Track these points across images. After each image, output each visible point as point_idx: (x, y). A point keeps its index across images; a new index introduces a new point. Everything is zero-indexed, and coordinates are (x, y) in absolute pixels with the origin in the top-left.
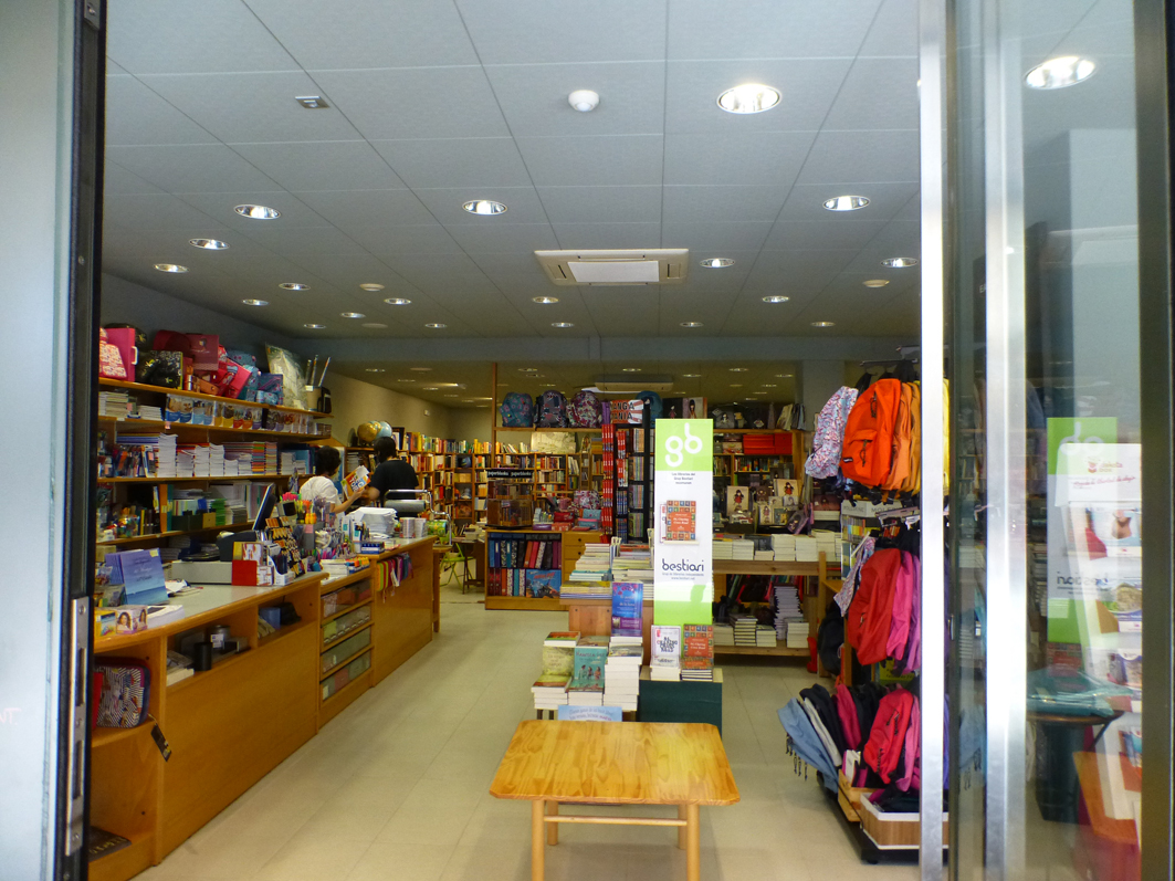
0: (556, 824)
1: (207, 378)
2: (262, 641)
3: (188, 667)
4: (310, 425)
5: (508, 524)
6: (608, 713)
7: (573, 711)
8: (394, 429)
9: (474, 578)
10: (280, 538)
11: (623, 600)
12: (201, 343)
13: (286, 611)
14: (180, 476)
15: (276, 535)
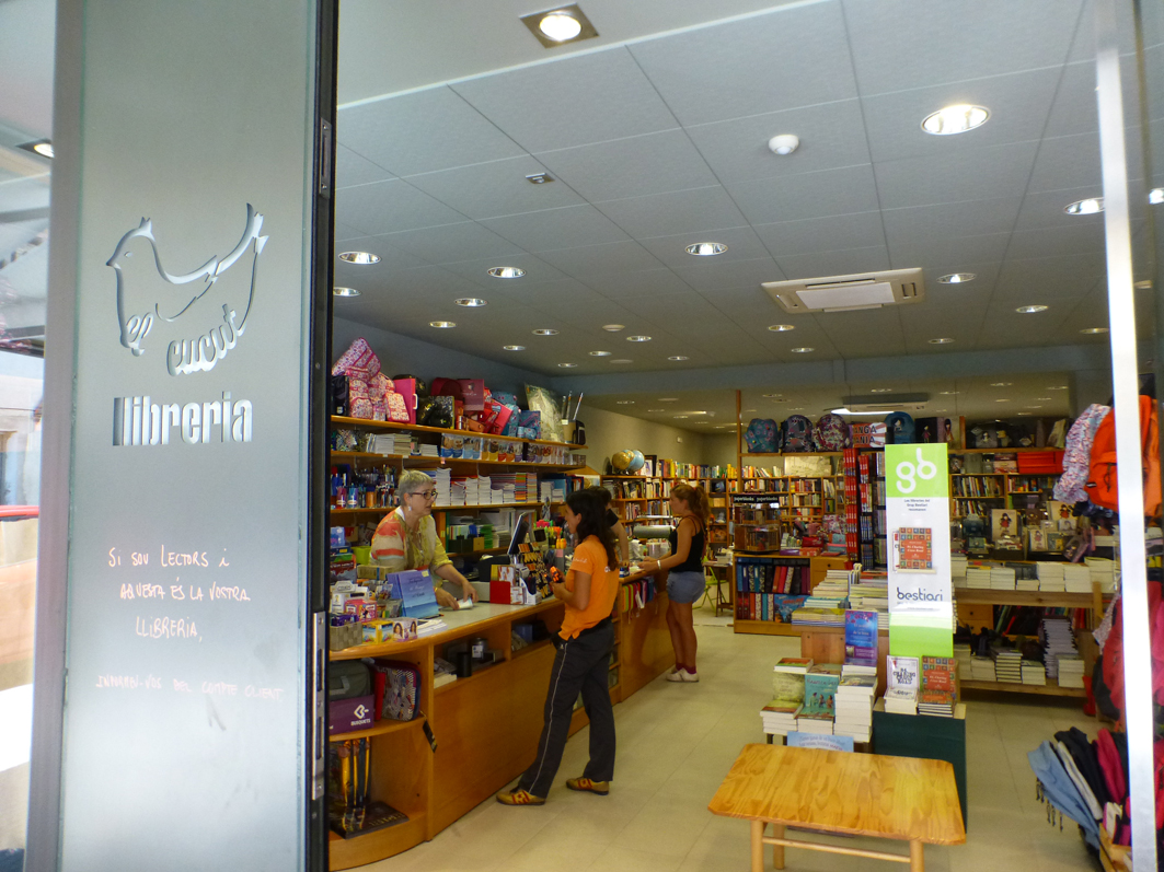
0: (782, 847)
1: (475, 418)
2: (515, 654)
3: (452, 673)
4: (567, 456)
5: (755, 549)
6: (838, 742)
7: (804, 737)
8: (647, 457)
9: (728, 601)
10: (531, 562)
11: (857, 629)
12: (470, 387)
13: (539, 627)
14: (454, 505)
15: (527, 559)
